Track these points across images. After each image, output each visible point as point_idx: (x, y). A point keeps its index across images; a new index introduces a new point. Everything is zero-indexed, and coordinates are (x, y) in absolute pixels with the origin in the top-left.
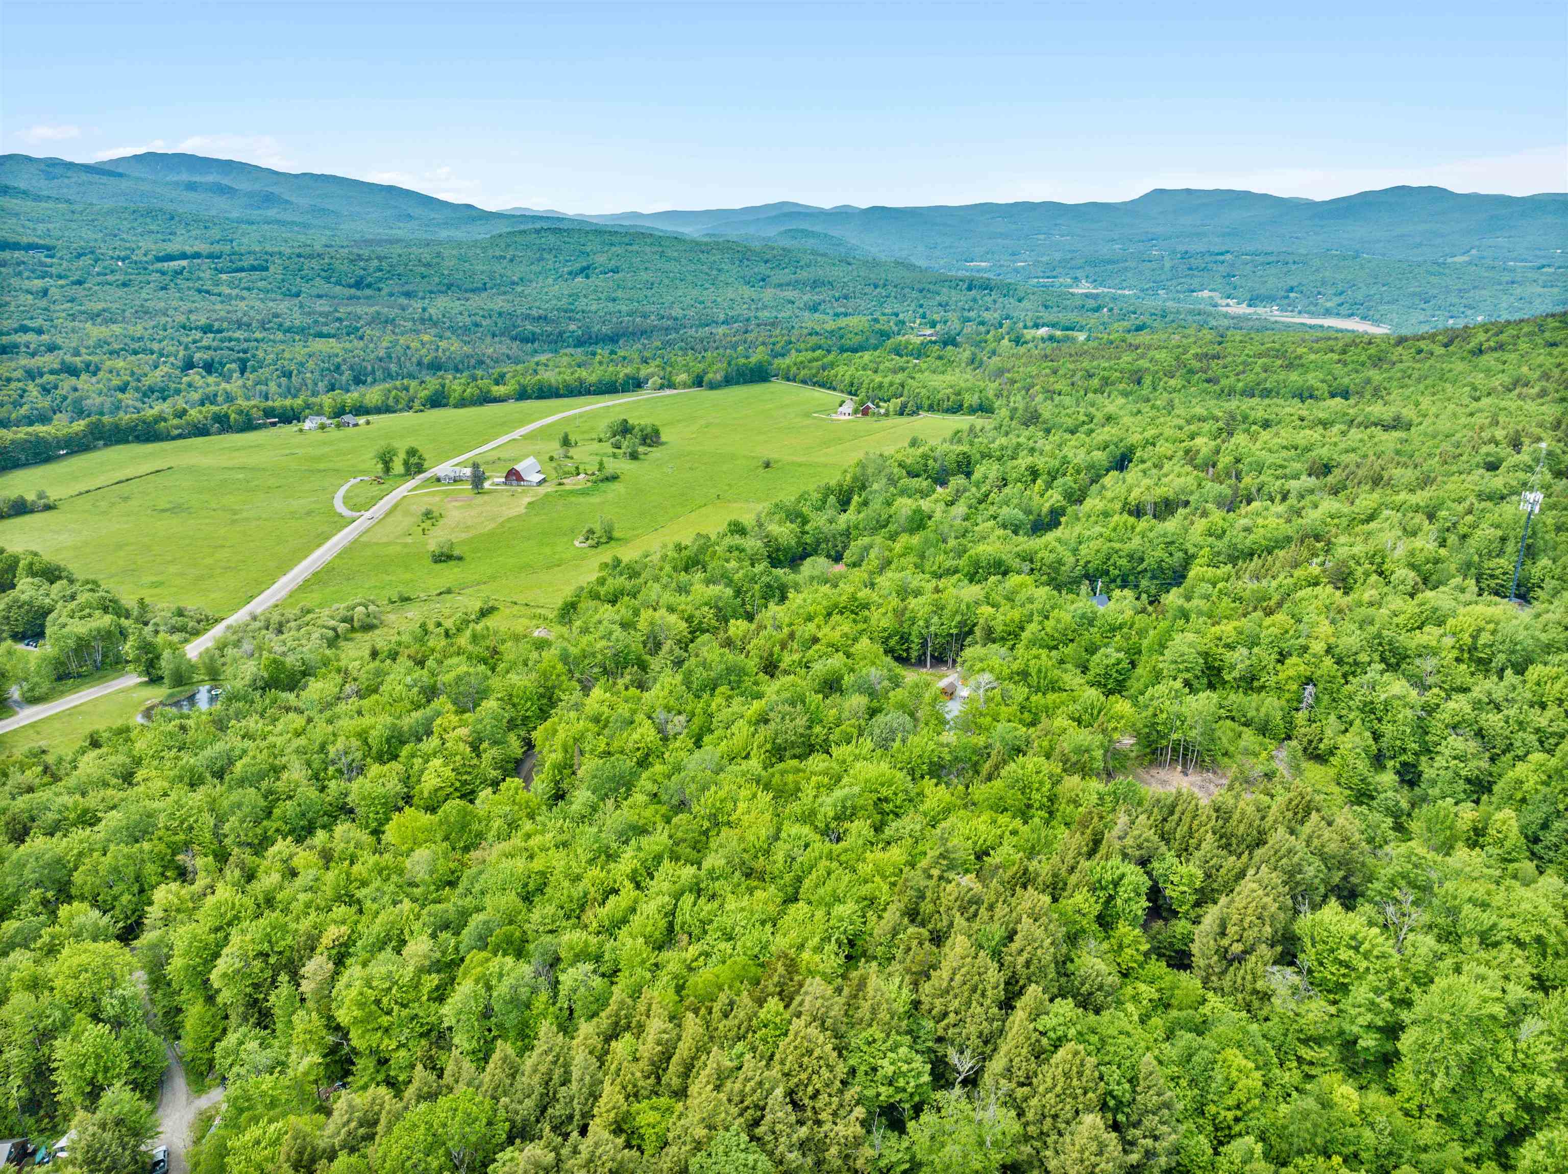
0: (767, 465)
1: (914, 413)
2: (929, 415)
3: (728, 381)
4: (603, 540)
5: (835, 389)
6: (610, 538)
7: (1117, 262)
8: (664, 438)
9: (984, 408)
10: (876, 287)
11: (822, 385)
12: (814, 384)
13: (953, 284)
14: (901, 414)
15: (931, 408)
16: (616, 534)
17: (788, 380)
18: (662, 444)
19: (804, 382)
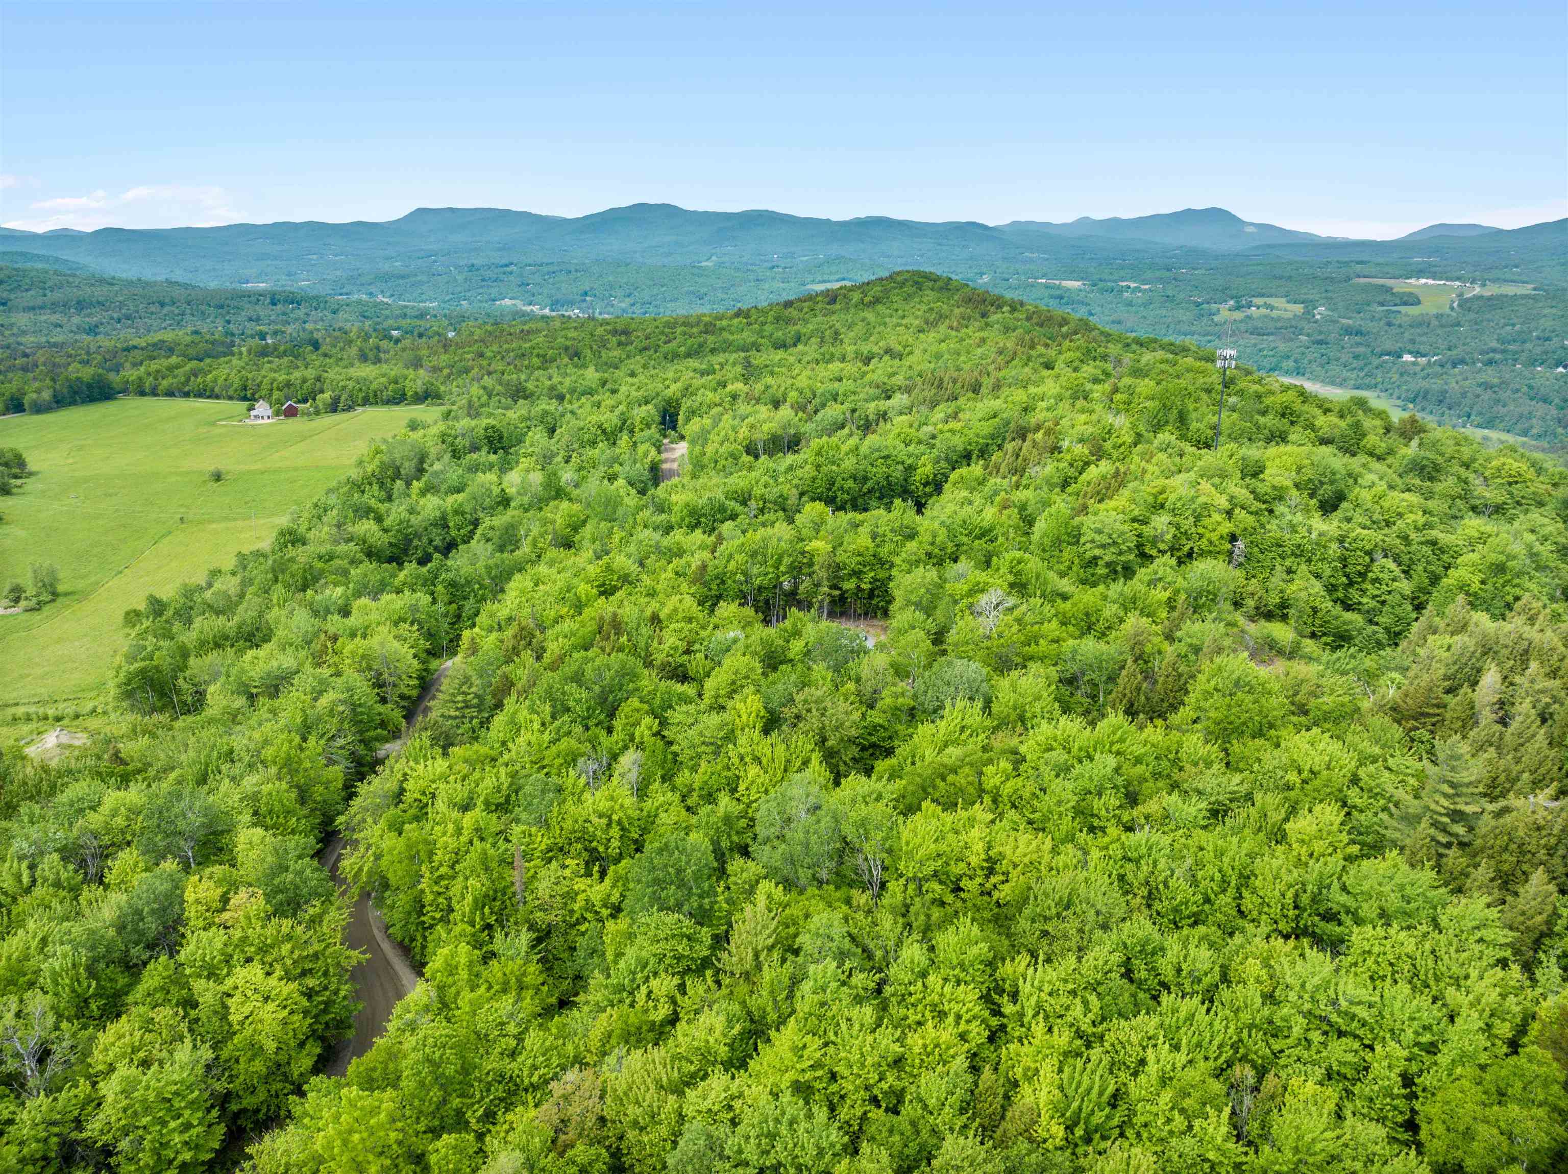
0: (218, 477)
1: (349, 408)
2: (368, 409)
3: (59, 402)
4: (45, 597)
5: (217, 397)
6: (55, 595)
7: (408, 276)
8: (32, 466)
9: (426, 396)
10: (162, 305)
11: (200, 395)
12: (187, 395)
13: (253, 299)
14: (335, 410)
15: (366, 402)
16: (61, 588)
17: (142, 393)
18: (31, 474)
19: (170, 394)
